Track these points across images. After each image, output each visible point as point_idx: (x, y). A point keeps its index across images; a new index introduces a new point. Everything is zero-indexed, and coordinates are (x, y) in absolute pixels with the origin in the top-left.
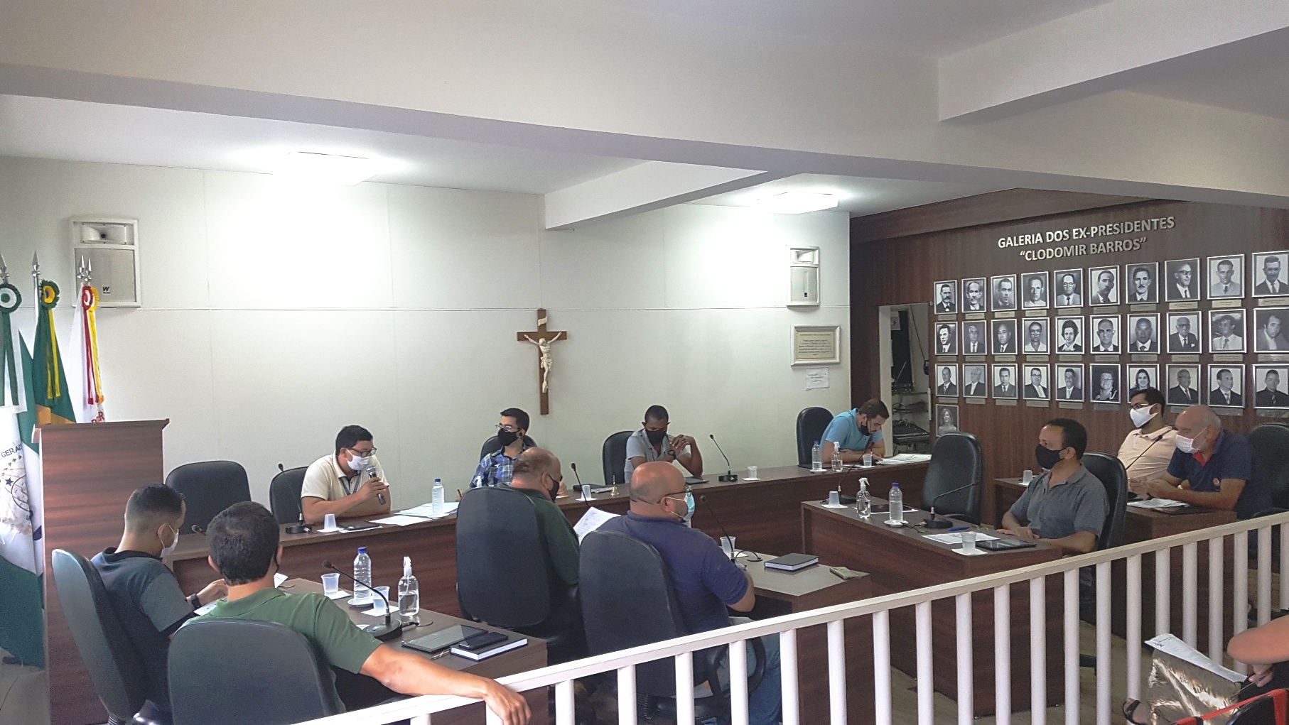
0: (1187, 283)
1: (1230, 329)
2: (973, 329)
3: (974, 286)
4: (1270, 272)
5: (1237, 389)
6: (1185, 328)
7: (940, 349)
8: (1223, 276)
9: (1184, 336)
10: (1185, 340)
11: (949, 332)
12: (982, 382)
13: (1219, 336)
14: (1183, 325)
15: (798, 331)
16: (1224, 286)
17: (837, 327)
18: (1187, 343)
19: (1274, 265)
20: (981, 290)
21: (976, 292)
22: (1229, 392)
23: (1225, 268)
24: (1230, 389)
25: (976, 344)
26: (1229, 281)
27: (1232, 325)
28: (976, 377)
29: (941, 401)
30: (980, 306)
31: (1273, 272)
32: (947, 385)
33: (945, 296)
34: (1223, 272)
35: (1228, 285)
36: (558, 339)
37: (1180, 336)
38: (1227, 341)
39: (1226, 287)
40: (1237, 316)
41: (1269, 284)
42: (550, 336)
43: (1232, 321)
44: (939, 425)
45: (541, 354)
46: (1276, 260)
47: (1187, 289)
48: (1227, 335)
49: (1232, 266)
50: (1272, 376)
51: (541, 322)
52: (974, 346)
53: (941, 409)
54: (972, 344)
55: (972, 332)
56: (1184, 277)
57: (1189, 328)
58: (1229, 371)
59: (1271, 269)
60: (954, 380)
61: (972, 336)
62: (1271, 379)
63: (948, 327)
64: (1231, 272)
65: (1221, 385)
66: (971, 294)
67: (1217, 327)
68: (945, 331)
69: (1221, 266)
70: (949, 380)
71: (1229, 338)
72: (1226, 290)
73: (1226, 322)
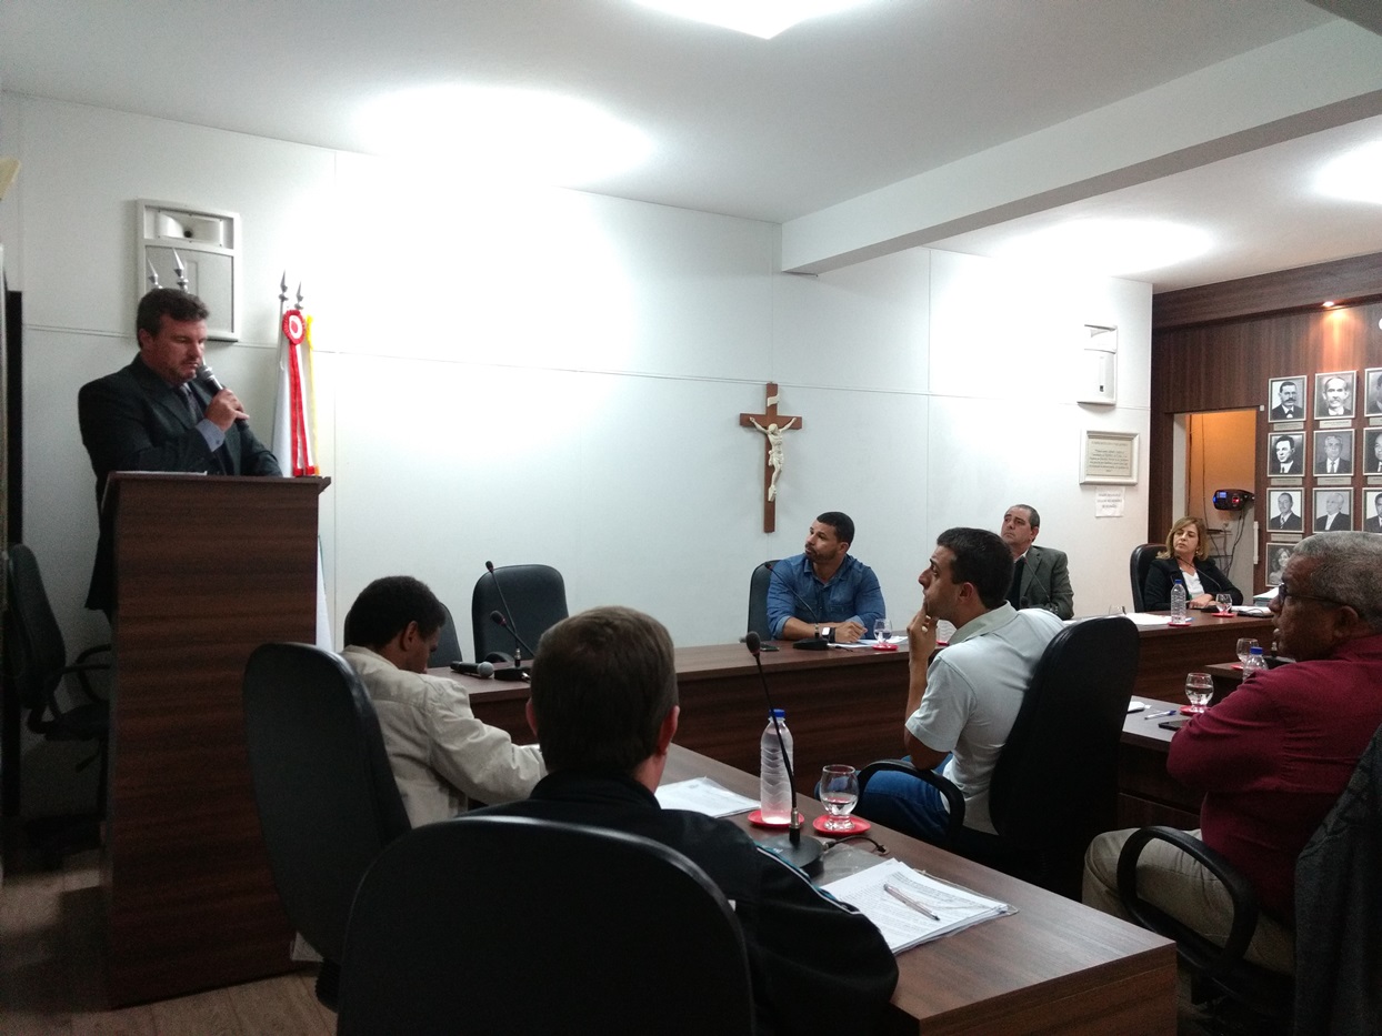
2: (1333, 440)
3: (1336, 383)
7: (1276, 468)
11: (1292, 446)
12: (1345, 511)
15: (1090, 437)
17: (1135, 435)
20: (1347, 388)
21: (1340, 390)
25: (1337, 462)
28: (1334, 506)
29: (1273, 539)
30: (1345, 410)
32: (1286, 518)
33: (1287, 397)
36: (790, 428)
42: (782, 422)
44: (1272, 570)
45: (769, 446)
51: (771, 401)
52: (1333, 464)
53: (1274, 550)
54: (1329, 462)
55: (1331, 445)
60: (1297, 510)
61: (1329, 450)
63: (1291, 441)
66: (1331, 395)
68: (1286, 444)
70: (1289, 510)
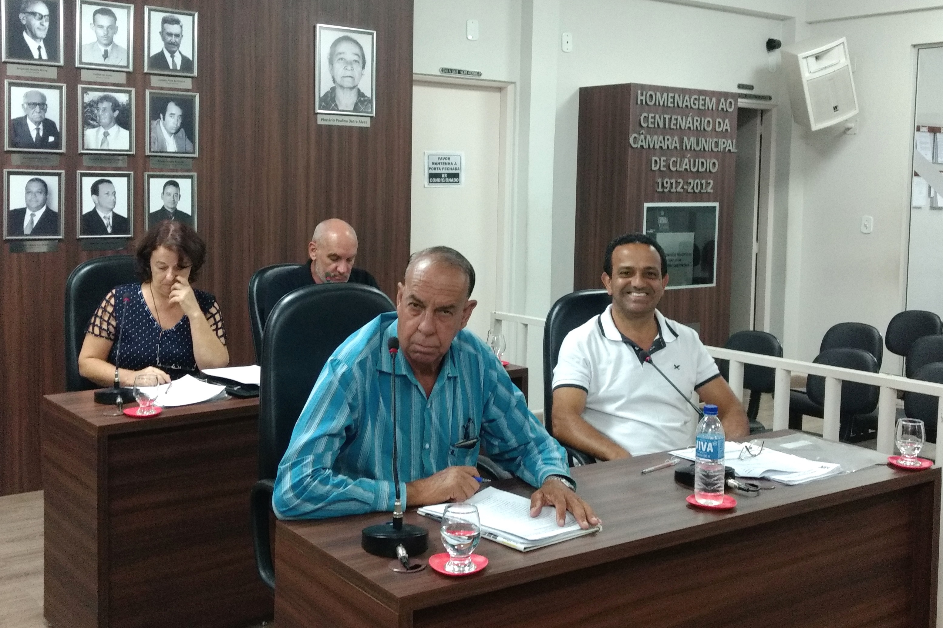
0: (42, 34)
1: (111, 118)
4: (169, 39)
5: (122, 210)
6: (37, 109)
8: (101, 32)
9: (37, 123)
10: (38, 129)
13: (94, 127)
14: (35, 104)
16: (103, 49)
18: (41, 134)
19: (174, 29)
22: (110, 214)
23: (104, 20)
24: (112, 210)
26: (110, 42)
27: (114, 111)
31: (173, 39)
34: (102, 27)
35: (109, 48)
37: (29, 121)
38: (106, 135)
39: (106, 52)
40: (122, 98)
41: (167, 55)
43: (116, 105)
46: (177, 22)
47: (42, 44)
48: (107, 126)
49: (115, 19)
50: (171, 189)
56: (35, 23)
57: (45, 111)
58: (109, 182)
59: (170, 34)
62: (169, 194)
64: (113, 28)
65: (98, 204)
67: (92, 112)
69: (99, 17)
71: (109, 131)
72: (106, 55)
73: (106, 105)
